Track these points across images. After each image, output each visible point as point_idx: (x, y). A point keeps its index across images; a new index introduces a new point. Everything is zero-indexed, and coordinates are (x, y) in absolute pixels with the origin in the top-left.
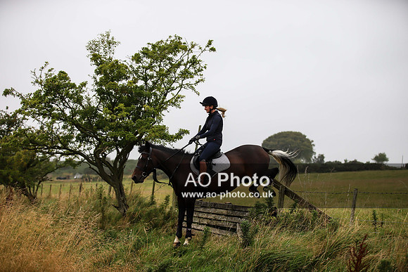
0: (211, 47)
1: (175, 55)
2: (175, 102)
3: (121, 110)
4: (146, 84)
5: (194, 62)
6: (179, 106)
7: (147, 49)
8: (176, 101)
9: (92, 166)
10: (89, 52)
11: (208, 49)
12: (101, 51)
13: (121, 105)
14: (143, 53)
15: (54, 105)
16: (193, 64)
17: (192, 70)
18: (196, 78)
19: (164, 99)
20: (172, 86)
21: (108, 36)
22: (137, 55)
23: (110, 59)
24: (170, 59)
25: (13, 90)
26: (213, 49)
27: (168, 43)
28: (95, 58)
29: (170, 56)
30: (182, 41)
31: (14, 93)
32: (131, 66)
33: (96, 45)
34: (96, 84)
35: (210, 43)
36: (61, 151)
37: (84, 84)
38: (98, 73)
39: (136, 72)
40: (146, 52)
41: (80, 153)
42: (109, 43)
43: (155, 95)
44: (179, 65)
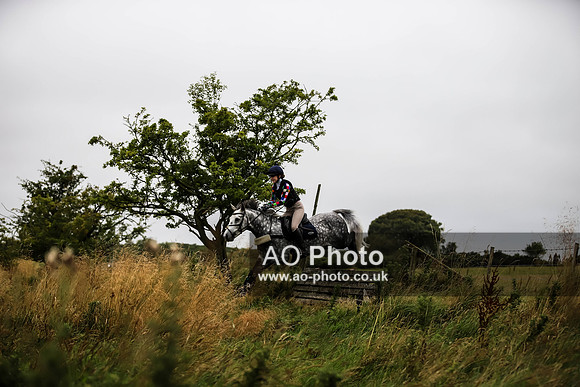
0: (332, 95)
1: (289, 103)
2: (292, 157)
3: (231, 165)
4: (257, 136)
5: (312, 111)
6: (295, 162)
7: (259, 96)
8: (293, 155)
9: (192, 229)
10: (191, 98)
11: (328, 97)
12: (205, 96)
13: (231, 160)
14: (254, 100)
15: (151, 157)
16: (311, 115)
17: (310, 122)
18: (316, 131)
19: (278, 153)
20: (288, 138)
21: (213, 79)
22: (246, 102)
23: (215, 106)
24: (284, 107)
25: (101, 137)
26: (334, 98)
27: (283, 89)
28: (199, 105)
29: (285, 104)
30: (299, 87)
31: (102, 141)
32: (240, 115)
33: (201, 90)
34: (200, 134)
35: (331, 91)
36: (155, 211)
37: (185, 134)
38: (202, 121)
39: (245, 122)
40: (258, 100)
41: (178, 214)
42: (214, 88)
43: (267, 148)
44: (295, 114)
